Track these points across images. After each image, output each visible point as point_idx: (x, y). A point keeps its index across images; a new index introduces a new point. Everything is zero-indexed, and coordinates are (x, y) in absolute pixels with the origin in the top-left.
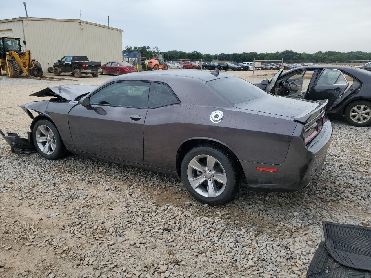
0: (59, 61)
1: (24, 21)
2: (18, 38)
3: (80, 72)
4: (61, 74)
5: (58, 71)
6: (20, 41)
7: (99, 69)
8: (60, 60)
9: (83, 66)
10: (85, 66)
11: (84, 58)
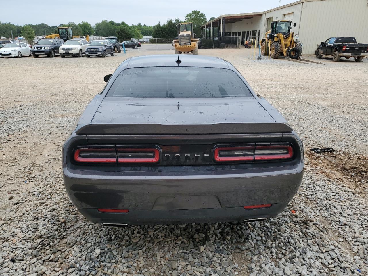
0: (322, 43)
1: (304, 3)
2: (290, 21)
3: (339, 56)
4: (322, 57)
5: (320, 54)
6: (291, 24)
7: (364, 52)
8: (324, 41)
9: (343, 48)
10: (345, 49)
11: (352, 39)
